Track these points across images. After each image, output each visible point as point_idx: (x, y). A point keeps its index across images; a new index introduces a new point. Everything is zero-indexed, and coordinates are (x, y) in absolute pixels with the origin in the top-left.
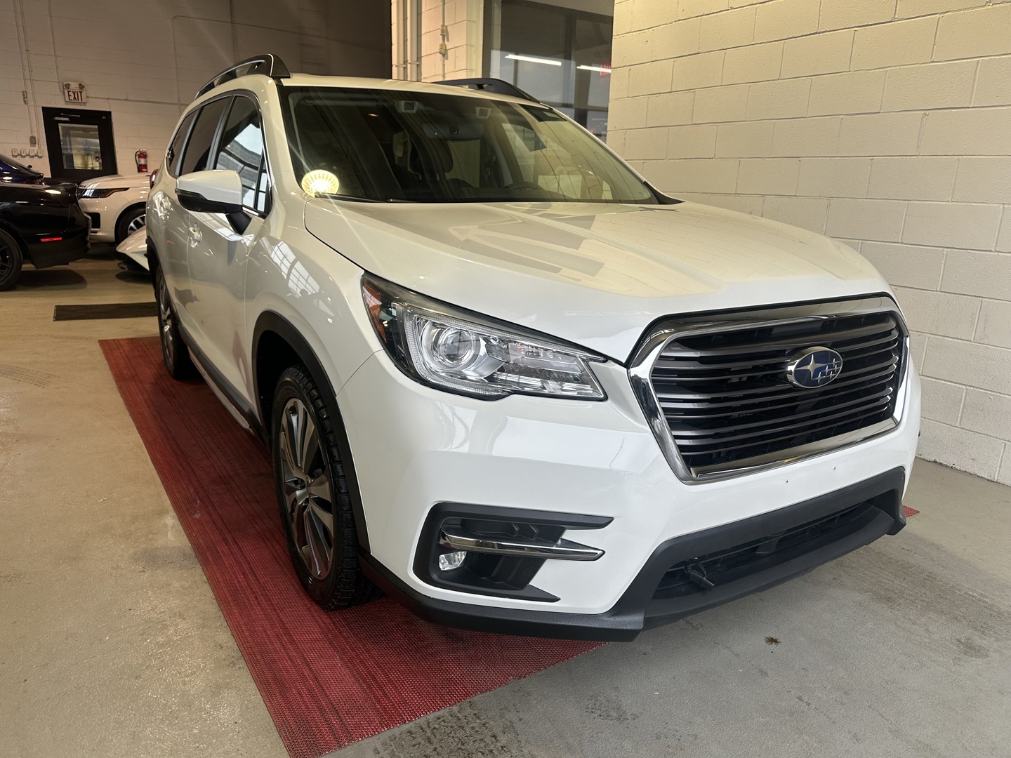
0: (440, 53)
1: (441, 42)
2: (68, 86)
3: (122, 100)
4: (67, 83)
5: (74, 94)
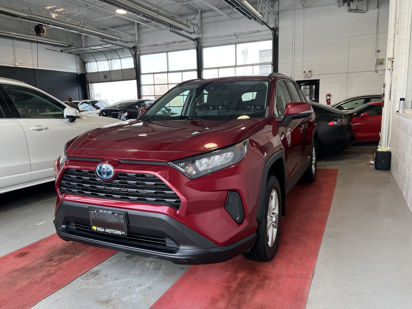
2: (305, 72)
3: (324, 74)
5: (307, 75)
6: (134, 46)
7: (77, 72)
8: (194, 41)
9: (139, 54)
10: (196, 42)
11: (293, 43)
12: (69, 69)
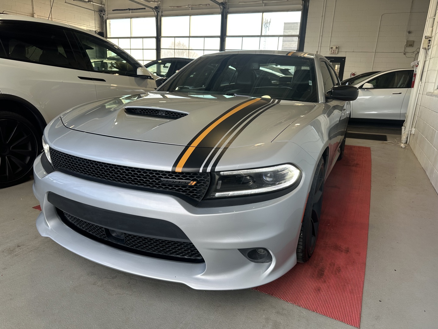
2: (332, 48)
3: (351, 52)
4: (331, 47)
5: (333, 51)
6: (156, 6)
7: (96, 30)
8: (219, 5)
9: (161, 15)
10: (222, 7)
11: (322, 16)
12: (88, 26)
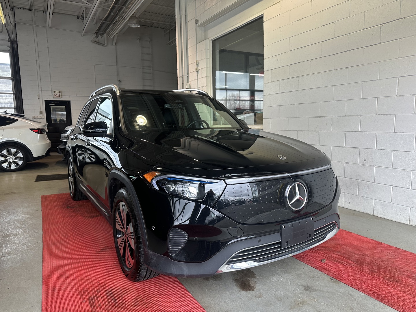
0: (196, 71)
1: (196, 67)
2: (55, 92)
3: (75, 96)
4: (54, 91)
5: (57, 95)
11: (36, 60)
